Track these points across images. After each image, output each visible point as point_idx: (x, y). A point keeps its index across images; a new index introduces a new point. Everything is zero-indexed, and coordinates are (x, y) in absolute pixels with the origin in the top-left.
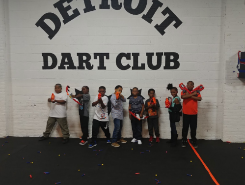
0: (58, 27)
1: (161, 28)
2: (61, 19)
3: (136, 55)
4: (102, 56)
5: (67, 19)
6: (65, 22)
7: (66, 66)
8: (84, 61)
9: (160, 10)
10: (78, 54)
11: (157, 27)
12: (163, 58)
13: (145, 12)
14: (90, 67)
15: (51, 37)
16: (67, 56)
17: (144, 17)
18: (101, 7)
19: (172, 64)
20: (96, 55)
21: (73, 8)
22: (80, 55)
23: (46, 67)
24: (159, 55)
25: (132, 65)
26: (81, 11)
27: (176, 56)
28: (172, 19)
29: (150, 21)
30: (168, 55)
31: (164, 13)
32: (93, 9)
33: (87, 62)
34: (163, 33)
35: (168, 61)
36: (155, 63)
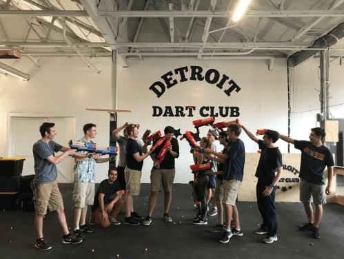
0: (163, 90)
1: (228, 92)
2: (166, 85)
3: (212, 108)
4: (191, 109)
5: (169, 86)
6: (168, 87)
7: (168, 114)
8: (180, 112)
9: (227, 81)
10: (176, 107)
11: (225, 91)
12: (230, 110)
13: (218, 82)
14: (183, 115)
15: (159, 97)
16: (168, 108)
17: (217, 85)
18: (191, 79)
19: (235, 114)
20: (187, 108)
21: (173, 79)
22: (177, 108)
23: (155, 115)
24: (227, 108)
25: (210, 114)
26: (178, 81)
27: (237, 109)
28: (235, 87)
29: (221, 88)
30: (232, 108)
31: (230, 83)
32: (186, 80)
33: (181, 112)
34: (229, 95)
35: (232, 112)
36: (224, 113)
